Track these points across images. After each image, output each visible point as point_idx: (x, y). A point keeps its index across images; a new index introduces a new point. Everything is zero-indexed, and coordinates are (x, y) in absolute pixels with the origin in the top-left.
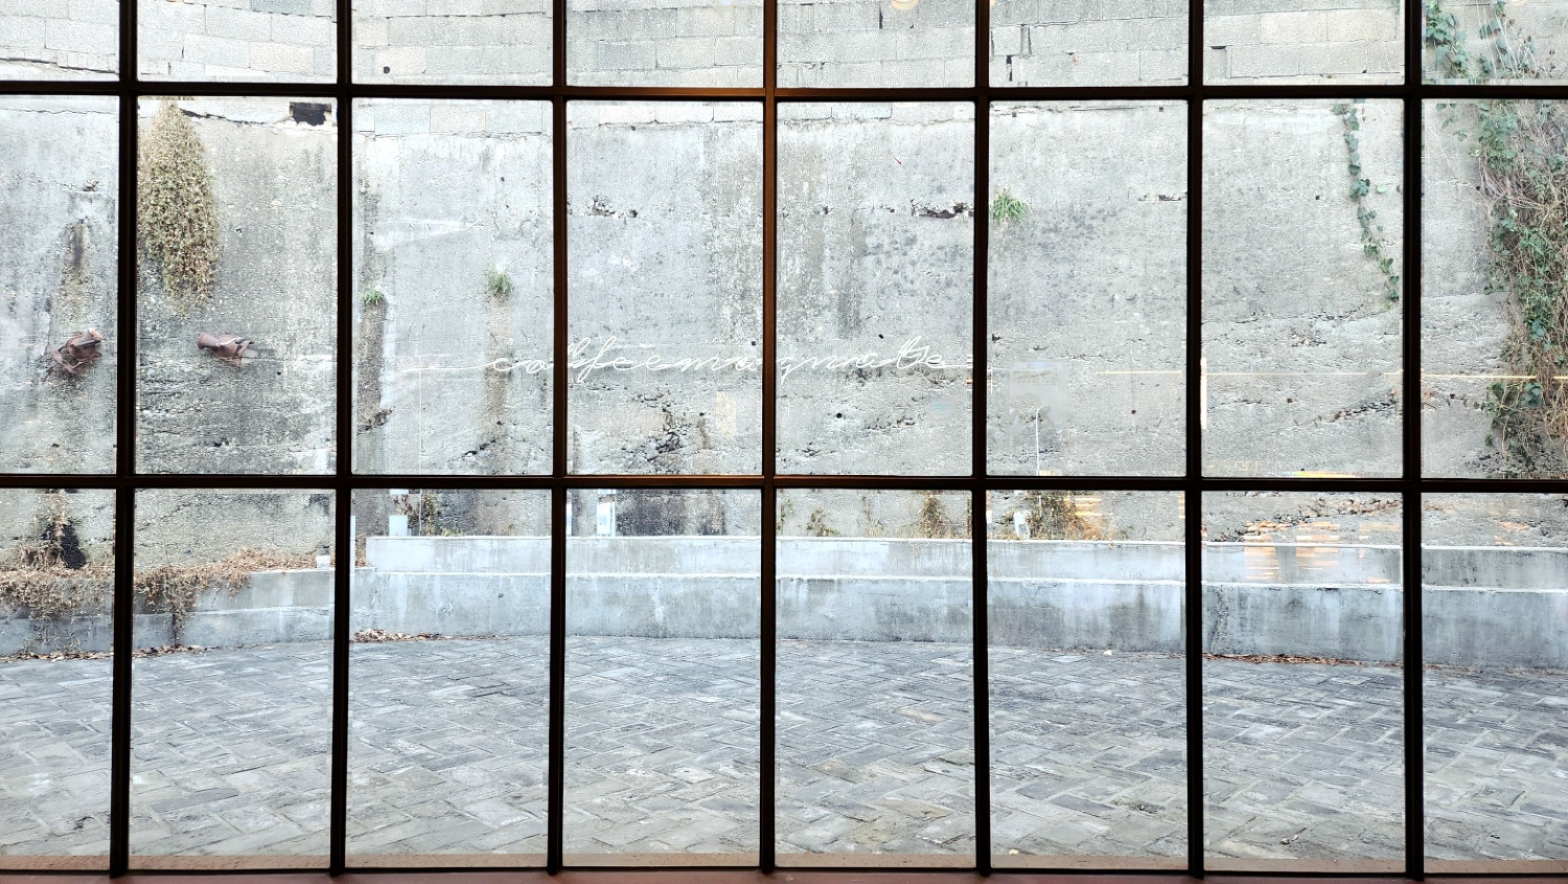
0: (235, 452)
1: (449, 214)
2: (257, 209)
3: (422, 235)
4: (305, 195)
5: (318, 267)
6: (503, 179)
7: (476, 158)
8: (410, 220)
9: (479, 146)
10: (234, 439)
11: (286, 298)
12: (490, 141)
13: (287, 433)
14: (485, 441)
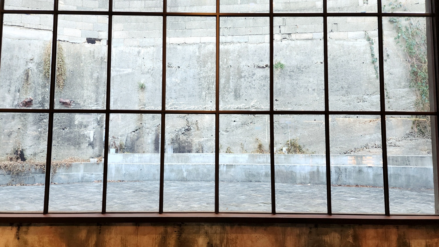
0: (68, 131)
1: (129, 67)
2: (77, 66)
3: (121, 73)
4: (90, 62)
5: (93, 81)
6: (143, 58)
7: (136, 53)
8: (118, 69)
9: (137, 49)
10: (68, 128)
11: (83, 90)
12: (140, 48)
13: (83, 126)
14: (137, 128)
